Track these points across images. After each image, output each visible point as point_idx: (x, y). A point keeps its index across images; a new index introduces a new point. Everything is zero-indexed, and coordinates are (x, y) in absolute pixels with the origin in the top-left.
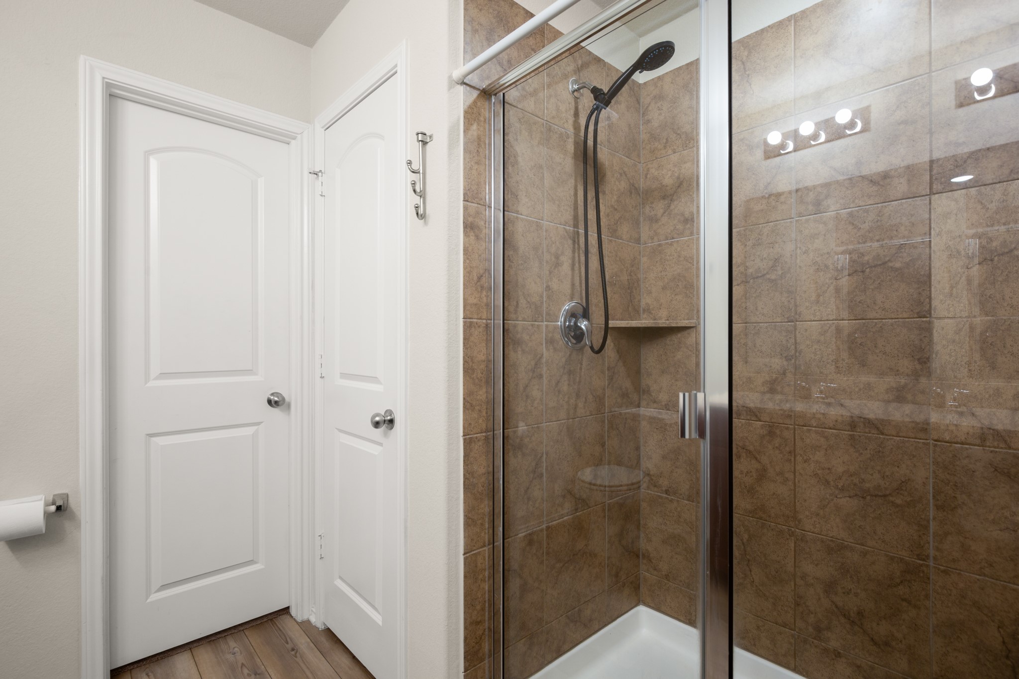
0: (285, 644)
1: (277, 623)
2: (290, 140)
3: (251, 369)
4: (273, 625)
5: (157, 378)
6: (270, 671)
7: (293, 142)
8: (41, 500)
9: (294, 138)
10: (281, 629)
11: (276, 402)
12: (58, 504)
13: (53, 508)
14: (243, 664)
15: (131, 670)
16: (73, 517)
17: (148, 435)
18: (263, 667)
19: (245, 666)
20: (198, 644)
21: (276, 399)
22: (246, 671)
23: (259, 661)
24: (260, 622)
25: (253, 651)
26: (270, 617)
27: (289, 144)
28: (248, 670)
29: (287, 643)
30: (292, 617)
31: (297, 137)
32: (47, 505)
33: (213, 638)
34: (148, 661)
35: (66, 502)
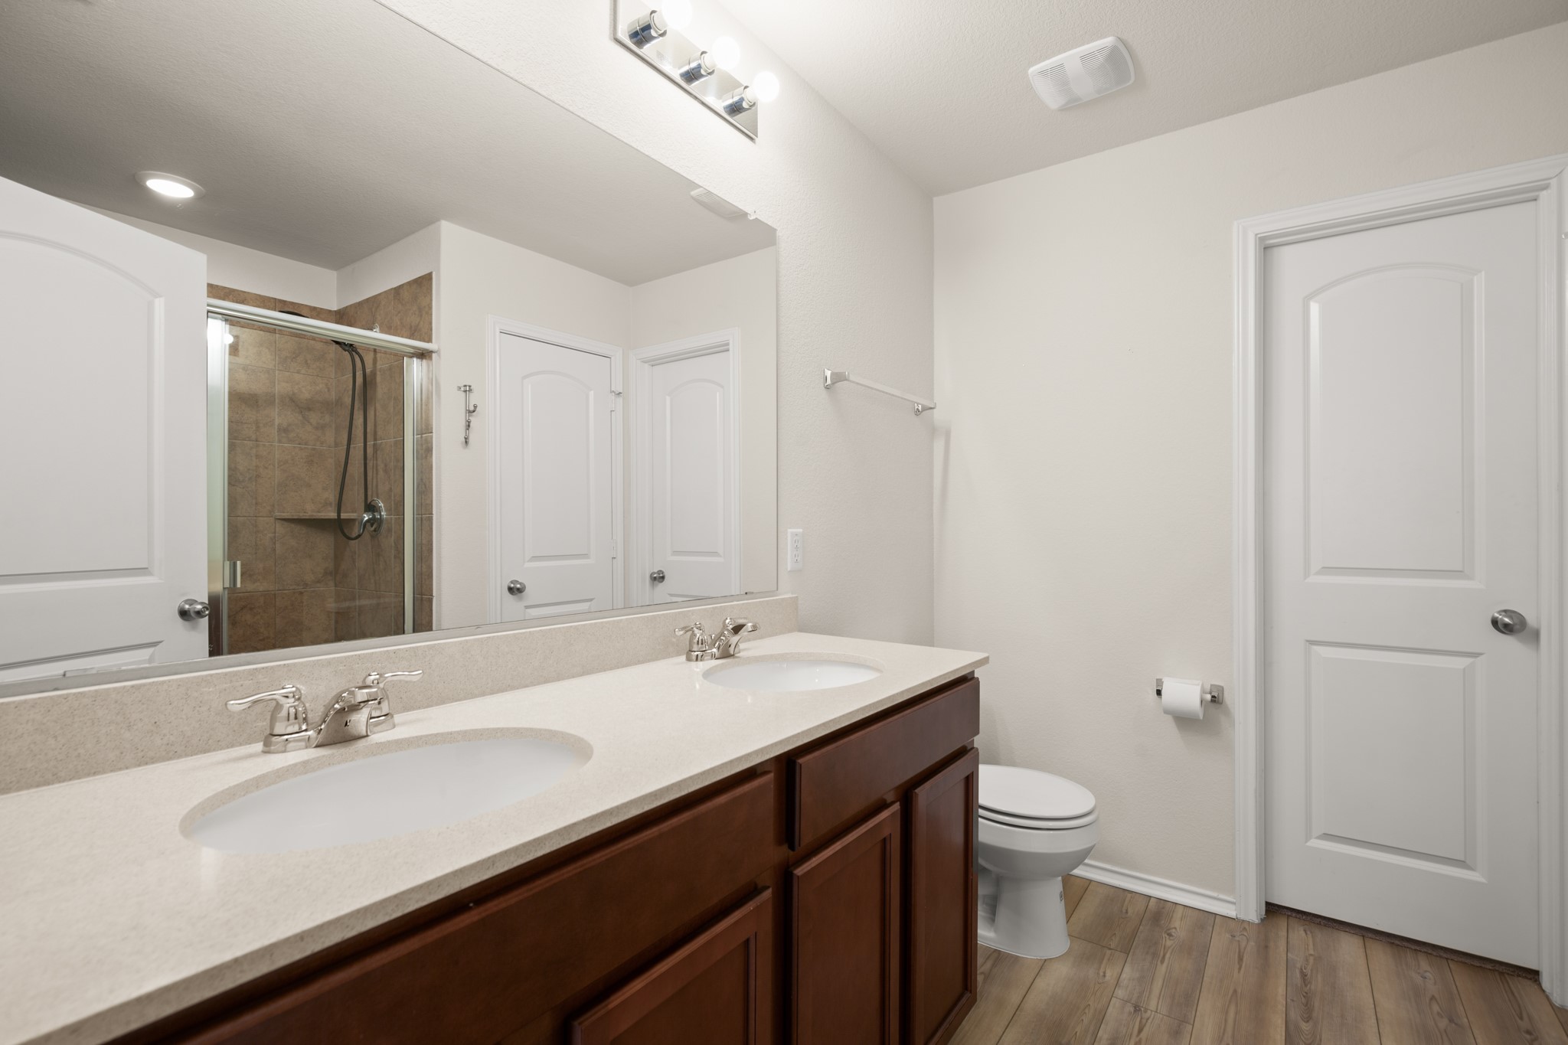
0: (1518, 1019)
1: (1511, 983)
2: (1537, 193)
3: (1461, 570)
4: (1503, 983)
5: (1318, 573)
6: (1476, 1032)
7: (1543, 194)
8: (1198, 685)
9: (1546, 187)
10: (1516, 994)
11: (1506, 625)
12: (1213, 694)
13: (1208, 697)
14: (1433, 998)
15: (1288, 916)
16: (1227, 713)
17: (1307, 641)
18: (1466, 1020)
19: (1436, 999)
20: (1374, 936)
21: (1507, 620)
22: (1436, 1008)
23: (1462, 1008)
24: (1478, 965)
25: (1456, 992)
26: (1501, 969)
27: (1536, 200)
28: (1440, 1008)
29: (1521, 1018)
30: (1544, 991)
31: (1549, 184)
32: (1203, 692)
33: (1397, 942)
34: (1309, 918)
35: (1220, 695)
